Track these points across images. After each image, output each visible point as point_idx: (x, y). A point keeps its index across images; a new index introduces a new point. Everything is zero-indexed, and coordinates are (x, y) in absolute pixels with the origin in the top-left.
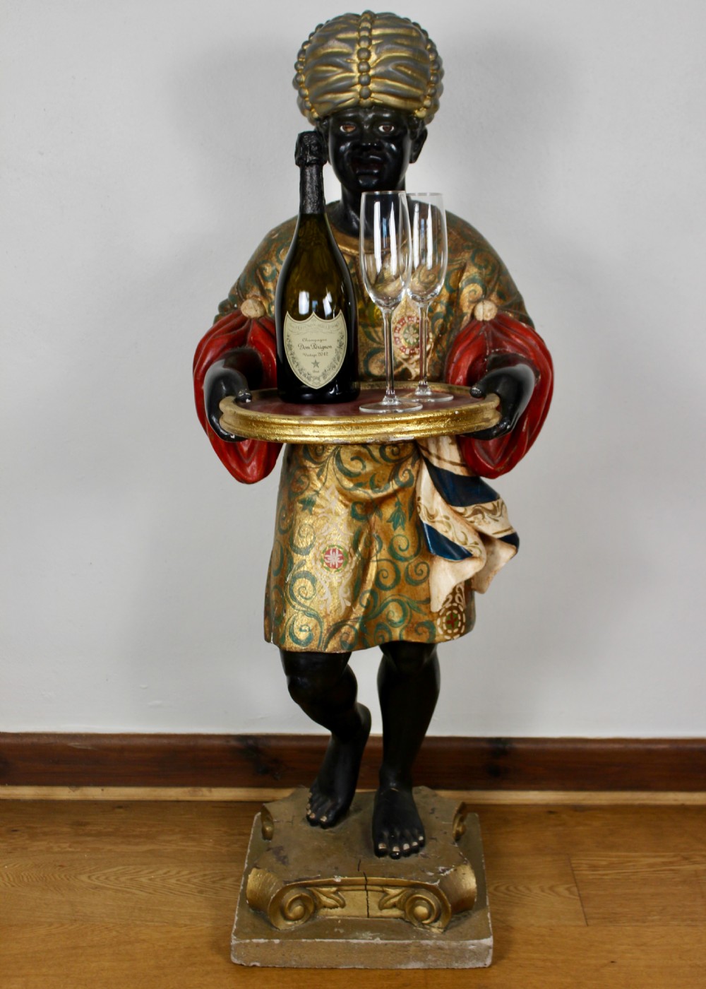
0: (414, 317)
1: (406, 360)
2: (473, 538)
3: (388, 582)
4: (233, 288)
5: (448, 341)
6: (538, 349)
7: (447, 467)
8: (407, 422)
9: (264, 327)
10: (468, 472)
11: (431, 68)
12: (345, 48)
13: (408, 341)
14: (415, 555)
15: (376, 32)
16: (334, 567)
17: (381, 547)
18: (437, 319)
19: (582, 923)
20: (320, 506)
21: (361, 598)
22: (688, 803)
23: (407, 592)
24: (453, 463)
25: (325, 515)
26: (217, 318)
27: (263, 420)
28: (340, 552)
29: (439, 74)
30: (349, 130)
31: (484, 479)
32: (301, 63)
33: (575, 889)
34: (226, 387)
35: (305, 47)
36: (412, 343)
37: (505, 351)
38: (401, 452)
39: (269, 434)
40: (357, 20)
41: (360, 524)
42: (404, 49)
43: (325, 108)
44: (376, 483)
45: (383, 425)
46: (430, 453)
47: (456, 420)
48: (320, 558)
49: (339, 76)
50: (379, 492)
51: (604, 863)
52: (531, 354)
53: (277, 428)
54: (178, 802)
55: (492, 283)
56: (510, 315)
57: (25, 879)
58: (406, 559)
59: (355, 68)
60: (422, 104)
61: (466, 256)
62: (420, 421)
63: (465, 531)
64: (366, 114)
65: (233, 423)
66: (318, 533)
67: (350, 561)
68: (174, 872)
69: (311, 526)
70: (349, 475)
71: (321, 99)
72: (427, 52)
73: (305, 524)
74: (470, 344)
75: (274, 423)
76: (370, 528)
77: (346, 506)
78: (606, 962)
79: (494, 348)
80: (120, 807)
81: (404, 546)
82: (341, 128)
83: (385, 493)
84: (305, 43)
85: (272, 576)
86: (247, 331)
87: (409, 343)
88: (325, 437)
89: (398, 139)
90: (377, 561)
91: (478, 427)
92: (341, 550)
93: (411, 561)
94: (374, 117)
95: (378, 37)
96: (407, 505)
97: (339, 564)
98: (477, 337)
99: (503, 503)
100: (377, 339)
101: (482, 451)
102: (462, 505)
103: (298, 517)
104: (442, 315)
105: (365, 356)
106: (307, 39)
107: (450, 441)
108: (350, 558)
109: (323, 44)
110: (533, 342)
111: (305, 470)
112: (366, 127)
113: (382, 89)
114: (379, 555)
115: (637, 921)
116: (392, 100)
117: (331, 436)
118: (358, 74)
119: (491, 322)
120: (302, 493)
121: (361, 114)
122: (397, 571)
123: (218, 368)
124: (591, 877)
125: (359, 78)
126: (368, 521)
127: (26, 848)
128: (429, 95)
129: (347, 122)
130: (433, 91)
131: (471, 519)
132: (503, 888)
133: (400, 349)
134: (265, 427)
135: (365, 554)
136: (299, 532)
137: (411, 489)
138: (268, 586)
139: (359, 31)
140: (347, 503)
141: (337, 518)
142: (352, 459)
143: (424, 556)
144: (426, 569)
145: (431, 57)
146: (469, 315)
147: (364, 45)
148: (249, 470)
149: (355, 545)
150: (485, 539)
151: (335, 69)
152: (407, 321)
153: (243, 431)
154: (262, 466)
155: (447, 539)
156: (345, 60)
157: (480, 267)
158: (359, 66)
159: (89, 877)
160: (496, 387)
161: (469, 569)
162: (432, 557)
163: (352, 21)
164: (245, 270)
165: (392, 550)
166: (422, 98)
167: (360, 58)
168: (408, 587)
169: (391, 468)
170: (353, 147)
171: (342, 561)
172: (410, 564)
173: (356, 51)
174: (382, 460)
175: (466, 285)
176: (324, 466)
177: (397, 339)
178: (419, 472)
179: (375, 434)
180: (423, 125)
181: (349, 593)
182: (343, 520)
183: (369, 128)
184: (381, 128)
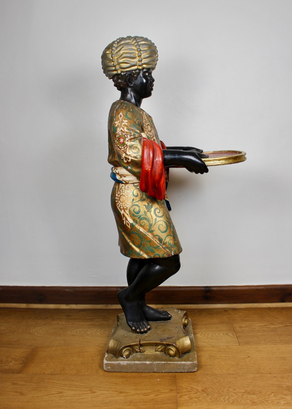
19: (238, 344)
22: (271, 307)
33: (235, 334)
51: (244, 326)
54: (101, 309)
57: (50, 333)
68: (99, 331)
78: (247, 357)
80: (82, 311)
115: (257, 343)
124: (240, 330)
127: (50, 323)
132: (210, 334)
159: (71, 332)
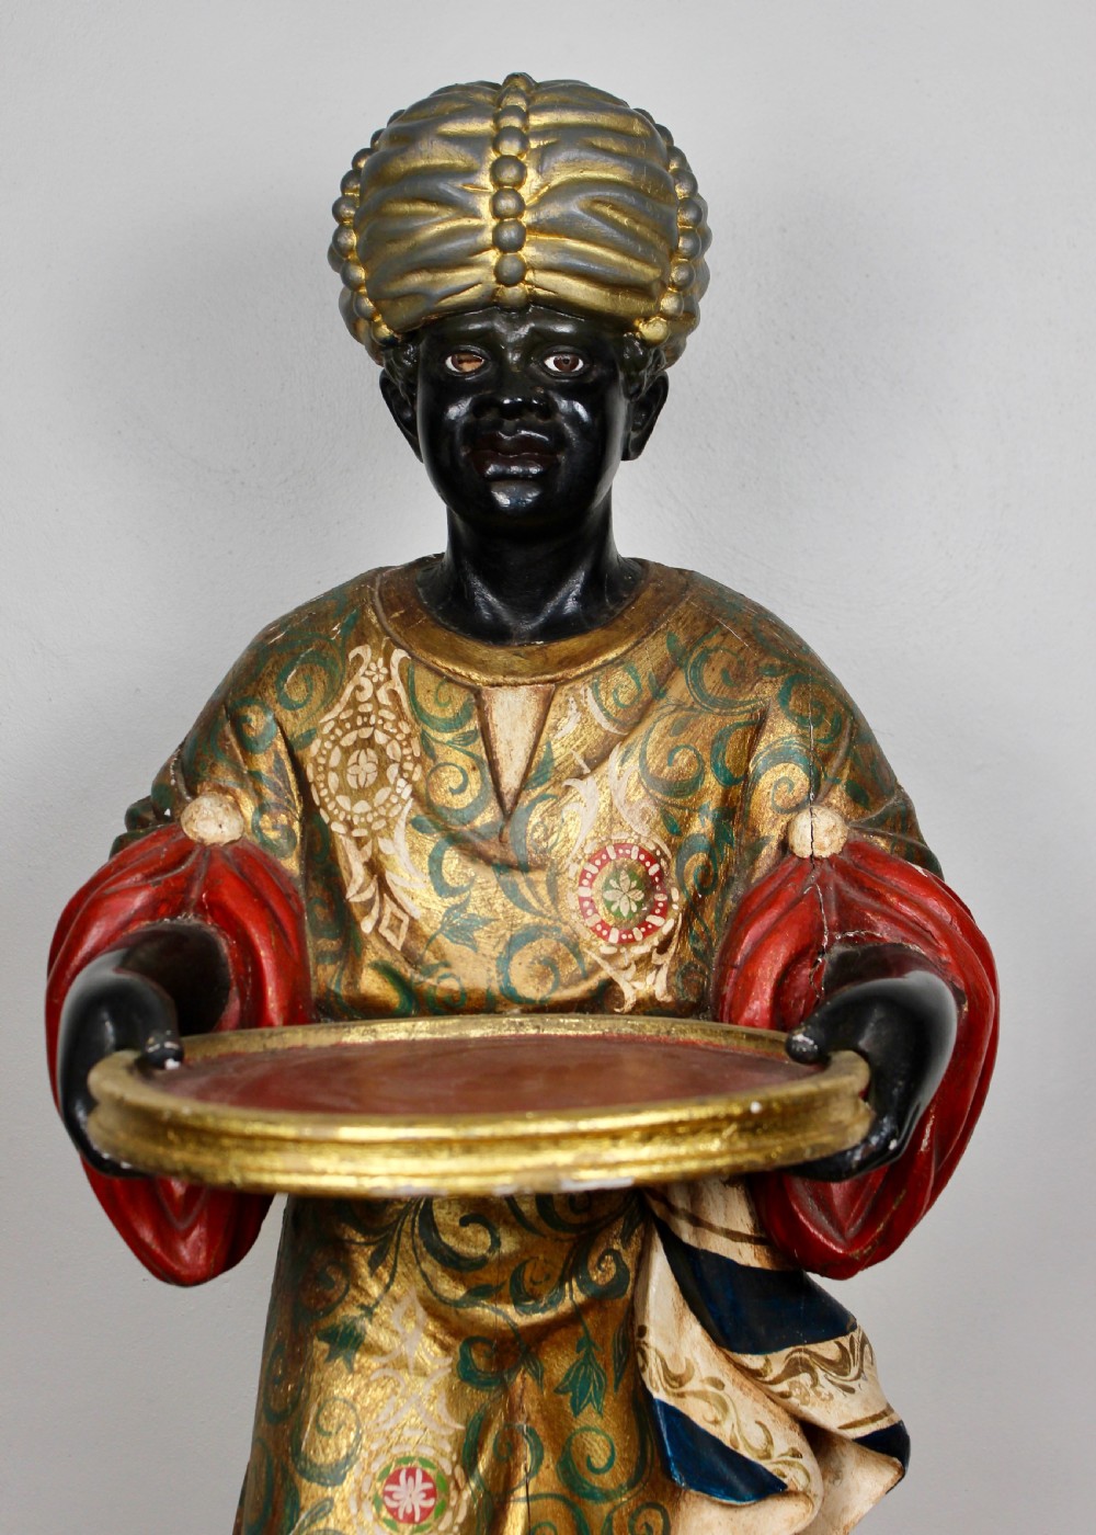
0: (631, 846)
2: (787, 1439)
4: (166, 768)
5: (720, 910)
7: (719, 1245)
9: (239, 870)
10: (773, 1260)
11: (682, 219)
12: (458, 158)
13: (614, 908)
14: (632, 1484)
15: (536, 121)
16: (410, 1518)
17: (538, 1461)
18: (692, 851)
20: (377, 1349)
24: (734, 1236)
25: (388, 1372)
26: (120, 843)
28: (426, 1478)
29: (701, 237)
30: (468, 367)
32: (350, 202)
35: (362, 164)
36: (625, 914)
37: (873, 937)
38: (596, 1204)
40: (493, 94)
41: (482, 1397)
42: (612, 162)
44: (527, 1286)
45: (544, 1145)
46: (672, 1209)
47: (754, 1130)
48: (371, 1493)
49: (443, 227)
50: (536, 1311)
52: (943, 945)
55: (835, 763)
56: (882, 844)
58: (607, 1496)
59: (484, 205)
60: (658, 305)
61: (768, 691)
62: (649, 1134)
63: (767, 1419)
64: (513, 325)
65: (117, 1129)
66: (368, 1423)
67: (453, 1503)
69: (350, 1404)
70: (455, 1263)
71: (398, 288)
72: (671, 177)
73: (335, 1399)
74: (780, 916)
75: (229, 1135)
76: (511, 1405)
77: (445, 1348)
79: (842, 930)
81: (600, 1460)
82: (449, 362)
83: (550, 1314)
84: (362, 154)
85: (243, 1534)
86: (190, 878)
87: (618, 913)
88: (372, 1176)
89: (591, 391)
90: (528, 1499)
91: (814, 1148)
92: (429, 1471)
93: (619, 1501)
94: (532, 330)
95: (543, 132)
97: (423, 1510)
98: (796, 900)
99: (864, 1341)
101: (811, 1204)
102: (756, 1349)
103: (316, 1377)
104: (705, 842)
106: (368, 145)
108: (454, 1494)
109: (404, 152)
111: (338, 1245)
112: (513, 358)
113: (554, 259)
114: (532, 1483)
116: (579, 291)
117: (390, 1176)
118: (494, 223)
119: (831, 860)
120: (330, 1309)
121: (500, 326)
122: (581, 1528)
123: (105, 971)
125: (496, 231)
126: (505, 1388)
128: (674, 285)
129: (464, 347)
130: (684, 275)
131: (783, 1387)
133: (594, 929)
134: (204, 1145)
135: (495, 1479)
136: (316, 1420)
137: (620, 1304)
139: (496, 117)
140: (449, 1340)
141: (421, 1382)
142: (464, 1222)
143: (653, 1484)
144: (661, 1521)
145: (681, 191)
146: (774, 844)
147: (510, 148)
148: (184, 1249)
149: (469, 1456)
150: (818, 1439)
151: (433, 209)
152: (613, 856)
154: (219, 1240)
155: (716, 1442)
156: (459, 185)
157: (802, 722)
158: (494, 199)
160: (858, 1032)
161: (777, 1523)
163: (480, 97)
165: (568, 1470)
166: (656, 288)
167: (497, 182)
169: (567, 1245)
170: (476, 410)
171: (431, 1502)
173: (488, 166)
174: (546, 1228)
175: (769, 766)
176: (388, 1239)
177: (587, 904)
179: (519, 1172)
180: (658, 362)
182: (436, 1386)
183: (520, 358)
184: (550, 363)
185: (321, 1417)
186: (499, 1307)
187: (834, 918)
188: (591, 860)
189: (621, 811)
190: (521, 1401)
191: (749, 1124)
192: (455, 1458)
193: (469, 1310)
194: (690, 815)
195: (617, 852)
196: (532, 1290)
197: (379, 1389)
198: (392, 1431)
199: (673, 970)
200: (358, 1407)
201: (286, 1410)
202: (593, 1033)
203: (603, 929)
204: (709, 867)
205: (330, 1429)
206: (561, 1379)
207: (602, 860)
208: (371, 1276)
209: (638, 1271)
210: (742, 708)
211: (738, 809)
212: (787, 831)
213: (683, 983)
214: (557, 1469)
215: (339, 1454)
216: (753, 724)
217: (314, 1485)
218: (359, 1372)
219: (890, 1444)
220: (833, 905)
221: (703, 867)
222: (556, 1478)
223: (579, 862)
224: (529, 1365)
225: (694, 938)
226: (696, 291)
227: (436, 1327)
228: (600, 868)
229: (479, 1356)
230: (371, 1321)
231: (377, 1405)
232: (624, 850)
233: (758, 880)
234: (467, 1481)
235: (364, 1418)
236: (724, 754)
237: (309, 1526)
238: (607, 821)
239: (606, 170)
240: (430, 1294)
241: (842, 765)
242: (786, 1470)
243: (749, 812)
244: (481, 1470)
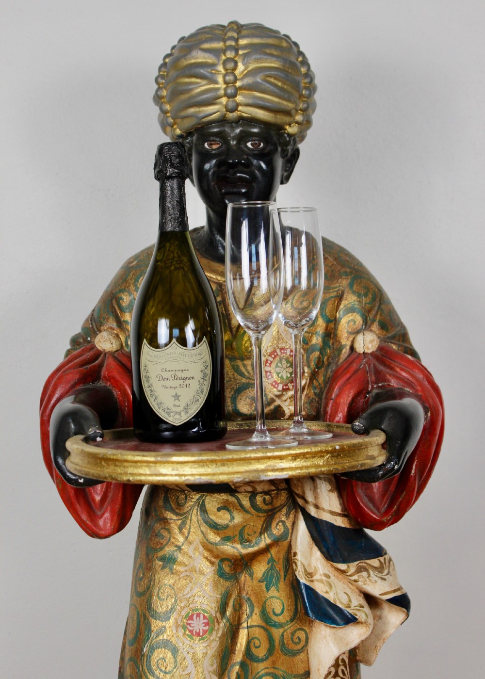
0: (287, 349)
1: (279, 397)
2: (357, 600)
3: (261, 653)
4: (87, 320)
5: (325, 376)
6: (426, 383)
7: (326, 517)
8: (281, 458)
9: (120, 362)
10: (350, 524)
11: (304, 82)
12: (209, 59)
13: (280, 375)
14: (292, 620)
15: (242, 42)
16: (198, 634)
17: (252, 611)
18: (313, 351)
20: (183, 564)
21: (230, 672)
23: (283, 664)
24: (333, 513)
25: (188, 573)
26: (68, 352)
27: (115, 457)
28: (205, 617)
29: (312, 89)
30: (214, 147)
31: (369, 532)
32: (162, 77)
34: (75, 425)
35: (167, 60)
36: (285, 378)
37: (389, 385)
38: (274, 501)
39: (121, 474)
40: (223, 30)
41: (228, 584)
42: (274, 59)
43: (188, 124)
44: (246, 536)
45: (253, 461)
46: (306, 502)
47: (337, 457)
48: (182, 624)
49: (203, 88)
50: (250, 547)
52: (419, 388)
53: (131, 466)
55: (374, 312)
56: (394, 347)
58: (281, 625)
59: (220, 79)
60: (294, 119)
61: (344, 283)
62: (295, 457)
63: (349, 591)
64: (233, 128)
65: (80, 463)
66: (180, 595)
67: (216, 628)
69: (172, 587)
70: (215, 527)
71: (183, 114)
72: (299, 64)
73: (165, 585)
74: (350, 377)
75: (126, 461)
76: (240, 588)
77: (212, 563)
79: (376, 383)
81: (278, 611)
82: (206, 145)
83: (256, 548)
84: (167, 56)
85: (127, 646)
86: (100, 366)
87: (282, 378)
88: (185, 475)
89: (267, 156)
90: (248, 627)
91: (362, 465)
92: (206, 614)
93: (286, 627)
94: (241, 131)
95: (245, 47)
96: (281, 561)
97: (203, 630)
98: (357, 370)
99: (390, 560)
100: (246, 374)
101: (365, 499)
102: (344, 561)
103: (157, 576)
104: (318, 347)
105: (232, 393)
106: (169, 52)
107: (329, 488)
108: (216, 624)
109: (186, 55)
110: (420, 376)
111: (165, 521)
112: (233, 143)
113: (250, 101)
114: (250, 620)
116: (261, 114)
117: (192, 475)
118: (224, 86)
119: (372, 354)
120: (161, 549)
121: (227, 129)
122: (271, 639)
123: (67, 404)
125: (225, 89)
126: (237, 580)
128: (301, 110)
129: (212, 138)
130: (305, 105)
131: (355, 577)
133: (272, 385)
134: (117, 466)
135: (234, 619)
136: (158, 594)
137: (285, 543)
138: (122, 659)
139: (224, 41)
140: (213, 560)
141: (202, 578)
142: (219, 509)
143: (301, 621)
144: (304, 636)
145: (303, 70)
146: (348, 348)
147: (230, 54)
148: (101, 522)
149: (223, 609)
150: (371, 601)
151: (198, 80)
152: (279, 353)
153: (92, 471)
154: (116, 517)
155: (327, 601)
156: (209, 70)
157: (359, 296)
158: (224, 76)
160: (381, 423)
161: (354, 635)
162: (311, 622)
163: (218, 32)
164: (100, 301)
165: (264, 615)
166: (293, 112)
167: (226, 69)
168: (283, 657)
169: (263, 519)
171: (207, 628)
172: (285, 631)
173: (221, 62)
174: (252, 510)
175: (345, 314)
176: (186, 518)
177: (268, 374)
178: (294, 524)
179: (243, 472)
180: (295, 143)
181: (215, 666)
182: (208, 579)
183: (237, 143)
184: (249, 145)
185: (160, 593)
186: (234, 545)
187: (373, 378)
188: (270, 355)
189: (282, 334)
190: (244, 587)
191: (335, 454)
192: (217, 609)
193: (222, 547)
194: (312, 336)
195: (281, 352)
196: (248, 538)
197: (184, 581)
198: (190, 598)
199: (305, 401)
200: (175, 588)
201: (145, 591)
202: (272, 428)
203: (276, 384)
204: (320, 357)
205: (164, 597)
206: (261, 576)
207: (275, 355)
208: (180, 533)
209: (293, 529)
210: (333, 290)
211: (332, 333)
212: (353, 342)
213: (310, 406)
214: (260, 615)
215: (168, 608)
216: (338, 296)
217: (158, 621)
218: (175, 573)
219: (402, 602)
220: (373, 373)
221: (317, 358)
222: (260, 619)
223: (265, 356)
224: (247, 571)
225: (314, 388)
226: (311, 112)
227: (207, 554)
228: (274, 358)
229: (226, 567)
230: (180, 552)
231: (183, 587)
232: (284, 351)
233: (342, 363)
234: (222, 619)
235: (178, 593)
236: (326, 310)
237: (156, 638)
238: (277, 338)
239: (271, 63)
240: (205, 540)
241: (376, 314)
242: (357, 613)
243: (337, 334)
244: (228, 615)
